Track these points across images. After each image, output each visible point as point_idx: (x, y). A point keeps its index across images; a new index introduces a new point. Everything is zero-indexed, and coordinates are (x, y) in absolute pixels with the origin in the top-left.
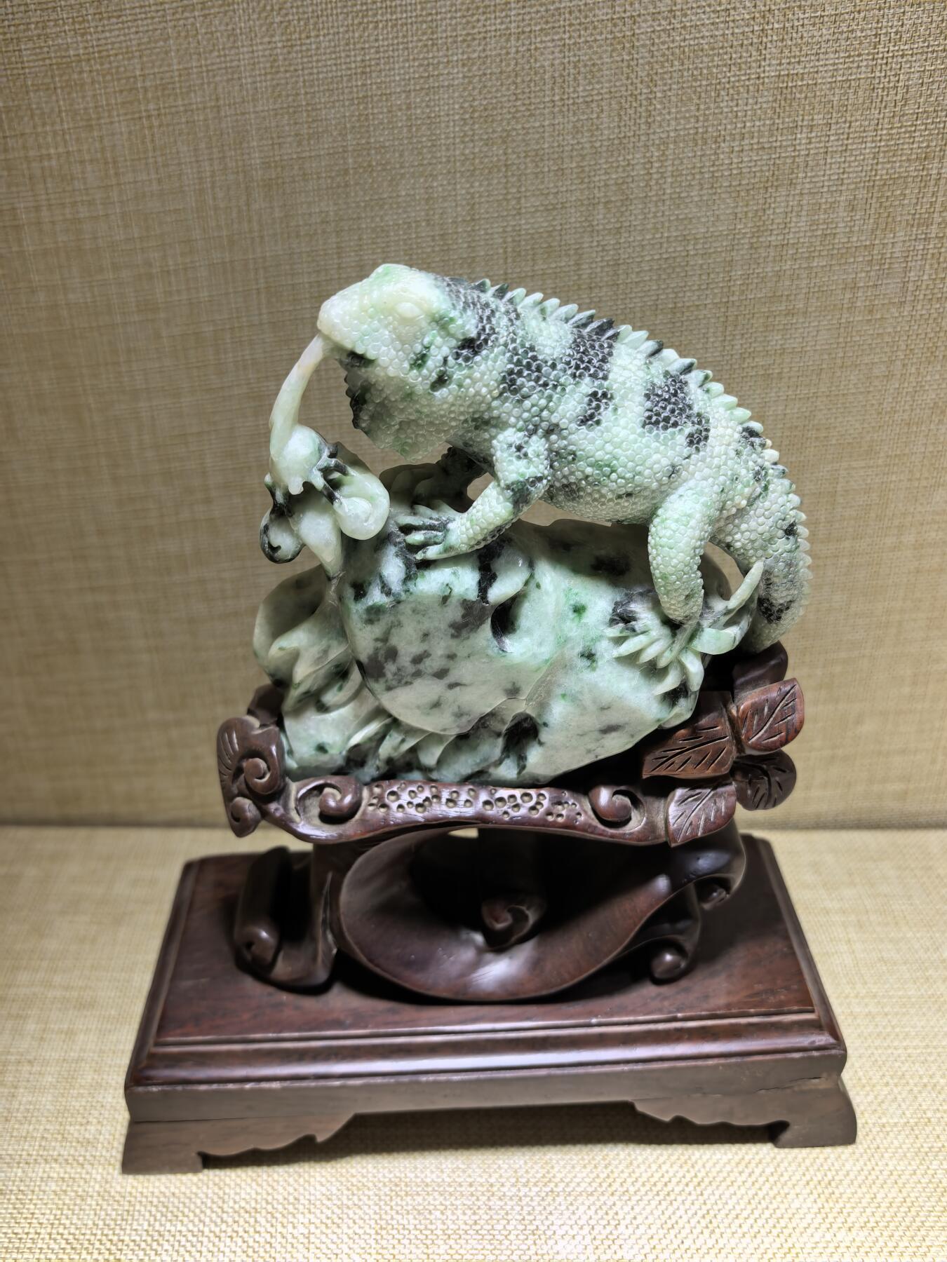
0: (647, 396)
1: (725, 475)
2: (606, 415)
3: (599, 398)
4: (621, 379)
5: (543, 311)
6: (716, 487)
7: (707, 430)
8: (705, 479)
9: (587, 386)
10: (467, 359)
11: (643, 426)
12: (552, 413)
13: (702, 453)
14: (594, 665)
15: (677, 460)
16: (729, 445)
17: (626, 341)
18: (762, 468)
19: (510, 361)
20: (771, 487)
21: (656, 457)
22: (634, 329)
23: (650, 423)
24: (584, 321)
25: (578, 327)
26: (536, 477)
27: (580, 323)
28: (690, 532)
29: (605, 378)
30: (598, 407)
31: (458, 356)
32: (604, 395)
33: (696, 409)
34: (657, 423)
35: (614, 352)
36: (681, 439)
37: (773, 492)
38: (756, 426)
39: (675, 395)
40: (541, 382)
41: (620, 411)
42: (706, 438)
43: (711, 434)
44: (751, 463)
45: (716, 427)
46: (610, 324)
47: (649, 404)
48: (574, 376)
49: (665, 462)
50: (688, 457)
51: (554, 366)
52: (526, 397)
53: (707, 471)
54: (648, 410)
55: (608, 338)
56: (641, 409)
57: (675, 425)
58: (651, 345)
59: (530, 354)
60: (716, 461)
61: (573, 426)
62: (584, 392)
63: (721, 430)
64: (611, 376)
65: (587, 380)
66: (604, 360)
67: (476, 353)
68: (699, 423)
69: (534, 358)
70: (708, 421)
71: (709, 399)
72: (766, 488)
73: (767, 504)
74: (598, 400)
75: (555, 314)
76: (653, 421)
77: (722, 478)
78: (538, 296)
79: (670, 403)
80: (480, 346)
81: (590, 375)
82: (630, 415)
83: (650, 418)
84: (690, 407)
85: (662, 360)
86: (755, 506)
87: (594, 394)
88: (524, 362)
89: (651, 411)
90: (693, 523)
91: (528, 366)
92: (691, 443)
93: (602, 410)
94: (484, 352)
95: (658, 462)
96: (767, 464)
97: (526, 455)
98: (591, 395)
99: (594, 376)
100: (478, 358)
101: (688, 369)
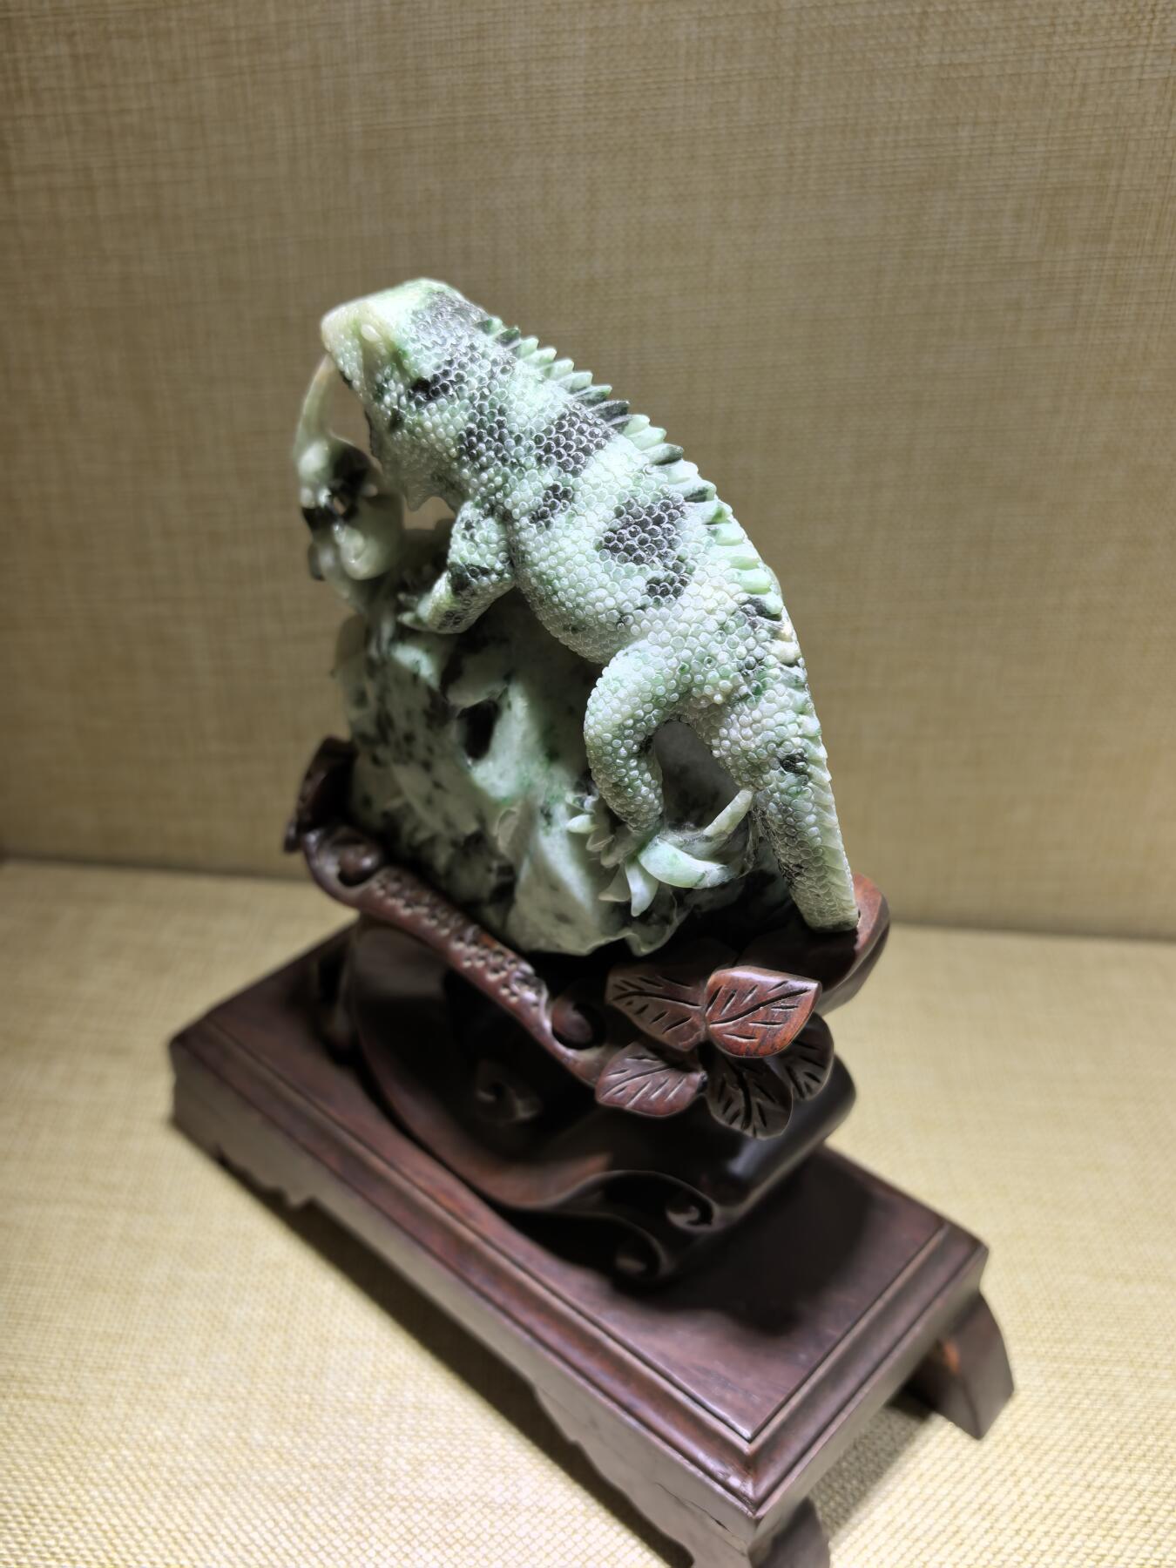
0: (619, 513)
1: (693, 651)
2: (559, 520)
3: (559, 495)
4: (593, 481)
5: (548, 372)
6: (674, 660)
7: (683, 583)
8: (663, 645)
9: (549, 476)
10: (419, 403)
11: (599, 547)
12: (506, 496)
13: (663, 610)
14: (549, 829)
15: (629, 608)
16: (711, 612)
17: (631, 436)
18: (759, 661)
19: (472, 419)
20: (769, 693)
21: (602, 593)
22: (652, 423)
23: (607, 547)
24: (591, 397)
25: (582, 402)
26: (478, 567)
27: (586, 397)
28: (615, 703)
29: (575, 473)
30: (553, 506)
31: (410, 397)
32: (565, 494)
33: (680, 550)
34: (615, 550)
35: (608, 446)
36: (640, 582)
37: (770, 701)
38: (774, 601)
39: (658, 521)
40: (500, 455)
41: (576, 519)
42: (677, 593)
43: (687, 590)
44: (742, 650)
45: (700, 584)
46: (623, 411)
47: (617, 523)
48: (539, 459)
49: (610, 603)
50: (643, 608)
51: (518, 440)
52: (483, 468)
53: (665, 636)
54: (611, 530)
55: (613, 426)
56: (603, 526)
57: (639, 560)
58: (662, 450)
59: (498, 418)
60: (681, 627)
61: (525, 520)
62: (544, 482)
63: (706, 591)
64: (585, 474)
65: (554, 468)
66: (586, 451)
67: (430, 399)
68: (676, 569)
69: (501, 425)
70: (690, 572)
71: (709, 544)
72: (758, 692)
73: (756, 714)
74: (556, 497)
75: (562, 380)
76: (610, 545)
77: (686, 653)
78: (550, 352)
79: (644, 531)
80: (436, 393)
81: (559, 464)
82: (585, 528)
83: (608, 540)
84: (671, 545)
85: (668, 473)
86: (738, 709)
87: (555, 488)
88: (488, 425)
89: (615, 532)
90: (622, 693)
91: (491, 432)
92: (651, 591)
93: (556, 511)
94: (442, 401)
95: (602, 601)
96: (771, 660)
97: (472, 536)
98: (550, 488)
99: (563, 466)
100: (432, 405)
101: (699, 496)
